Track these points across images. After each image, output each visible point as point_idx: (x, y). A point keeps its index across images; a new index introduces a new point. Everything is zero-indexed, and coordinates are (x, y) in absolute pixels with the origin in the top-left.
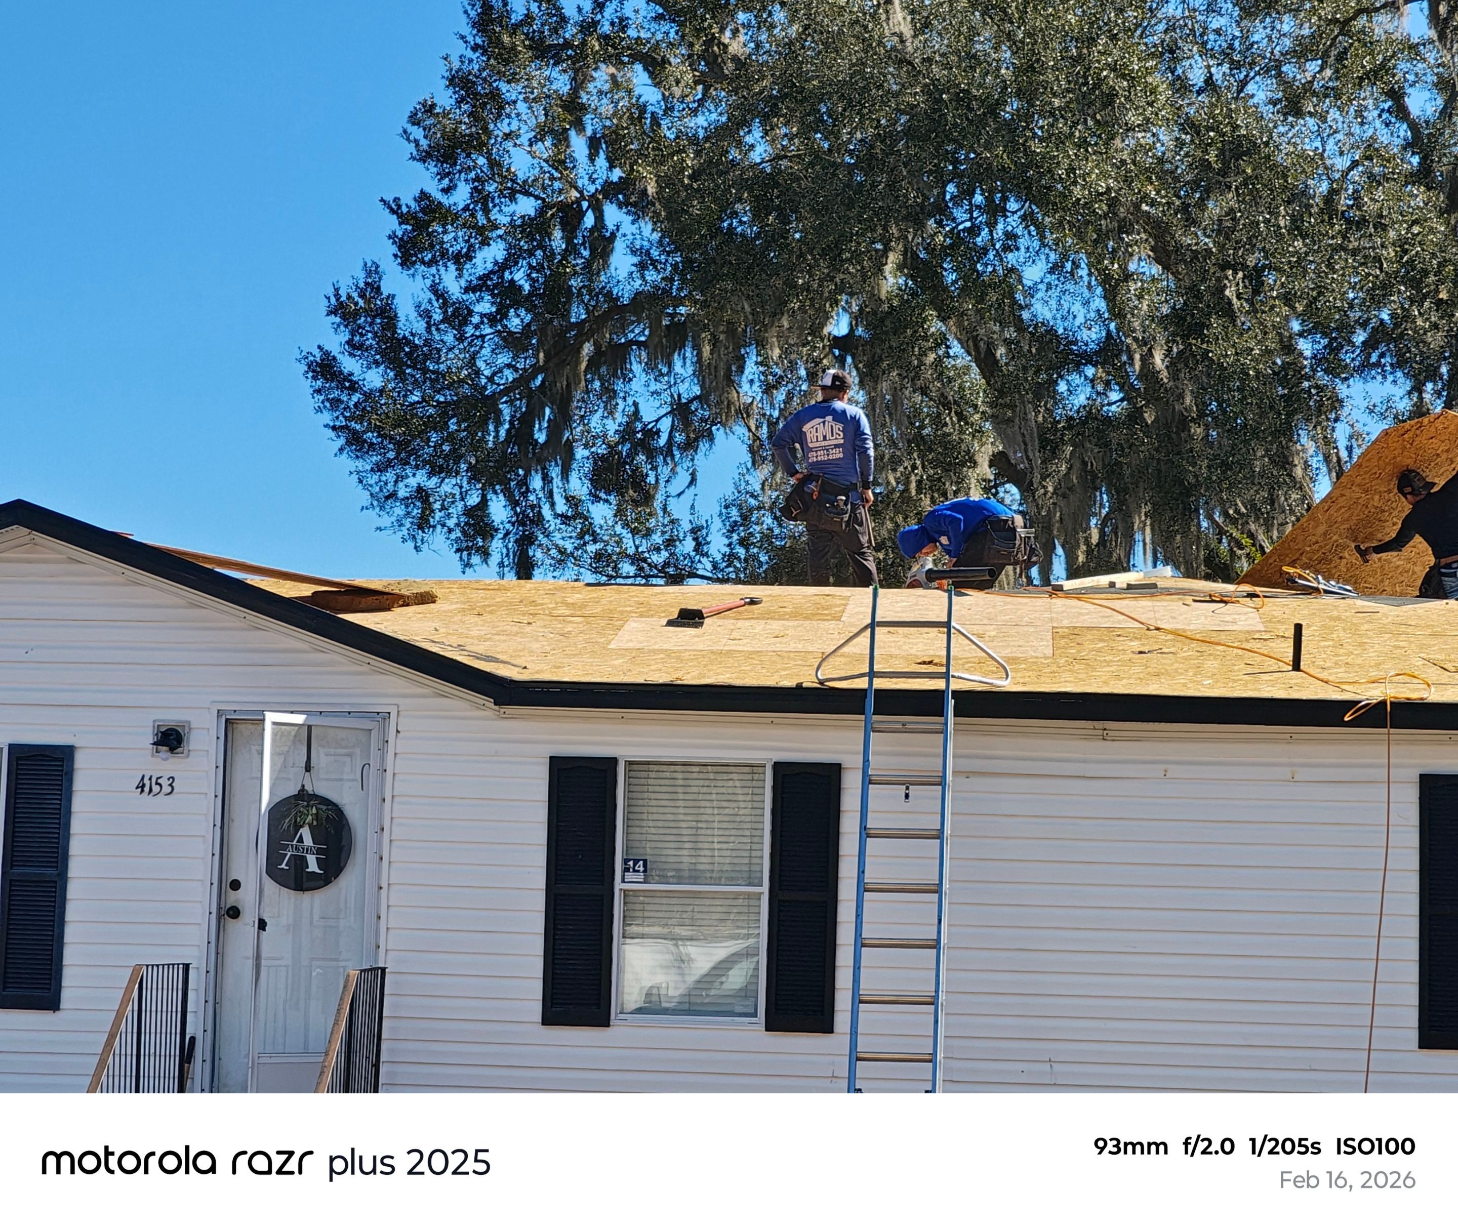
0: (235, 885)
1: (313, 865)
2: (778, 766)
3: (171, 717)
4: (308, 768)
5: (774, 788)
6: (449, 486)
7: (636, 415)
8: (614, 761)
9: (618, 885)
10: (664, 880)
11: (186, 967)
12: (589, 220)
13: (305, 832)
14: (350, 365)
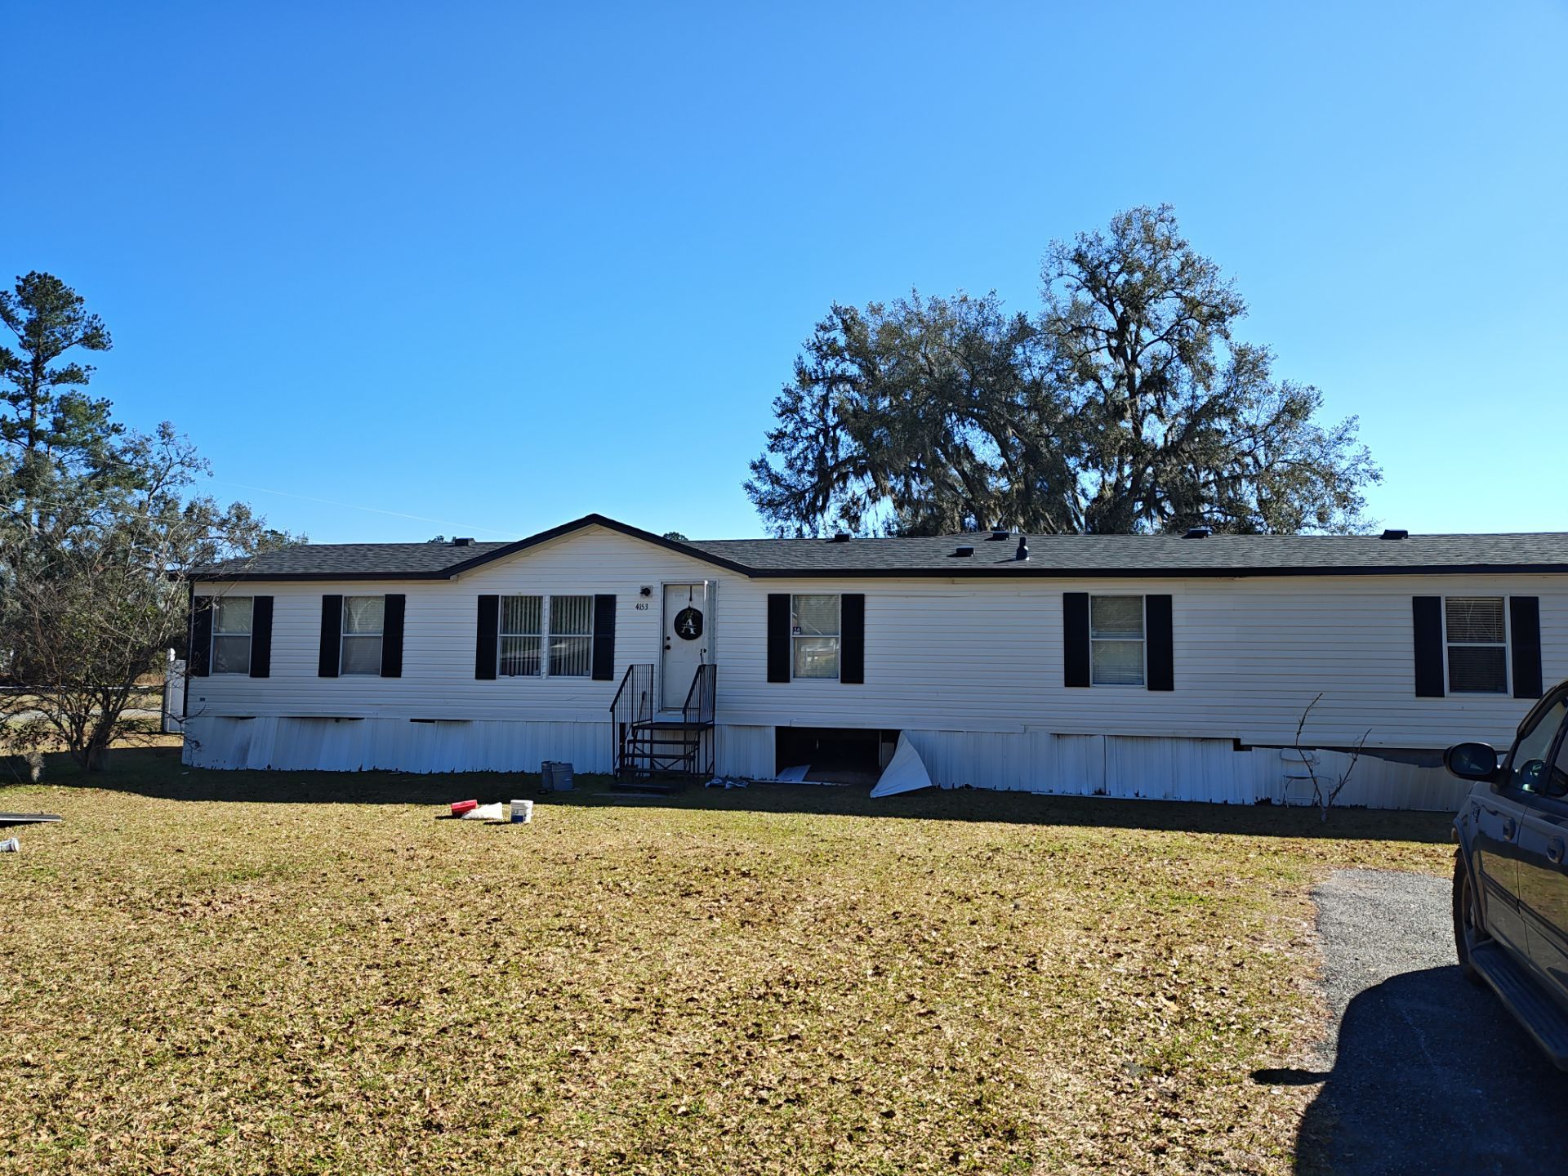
0: (669, 638)
1: (692, 632)
2: (843, 596)
3: (646, 585)
4: (691, 600)
5: (842, 603)
6: (789, 523)
7: (854, 493)
8: (789, 595)
9: (791, 636)
10: (806, 634)
11: (652, 665)
12: (832, 434)
13: (690, 621)
14: (757, 484)
